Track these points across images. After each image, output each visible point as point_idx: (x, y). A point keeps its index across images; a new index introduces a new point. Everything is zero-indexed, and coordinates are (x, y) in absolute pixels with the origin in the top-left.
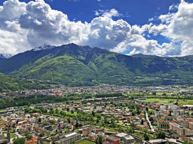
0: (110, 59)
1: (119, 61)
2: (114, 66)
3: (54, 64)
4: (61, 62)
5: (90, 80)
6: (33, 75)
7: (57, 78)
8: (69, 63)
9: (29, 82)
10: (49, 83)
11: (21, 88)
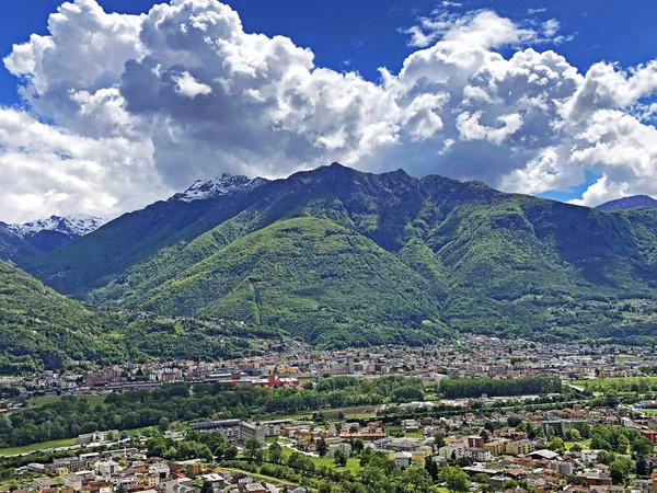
0: (499, 223)
1: (540, 234)
2: (519, 257)
3: (261, 252)
4: (288, 243)
5: (415, 319)
6: (181, 300)
7: (274, 312)
8: (322, 247)
9: (164, 328)
10: (243, 334)
11: (132, 355)
